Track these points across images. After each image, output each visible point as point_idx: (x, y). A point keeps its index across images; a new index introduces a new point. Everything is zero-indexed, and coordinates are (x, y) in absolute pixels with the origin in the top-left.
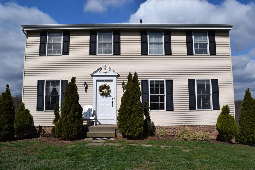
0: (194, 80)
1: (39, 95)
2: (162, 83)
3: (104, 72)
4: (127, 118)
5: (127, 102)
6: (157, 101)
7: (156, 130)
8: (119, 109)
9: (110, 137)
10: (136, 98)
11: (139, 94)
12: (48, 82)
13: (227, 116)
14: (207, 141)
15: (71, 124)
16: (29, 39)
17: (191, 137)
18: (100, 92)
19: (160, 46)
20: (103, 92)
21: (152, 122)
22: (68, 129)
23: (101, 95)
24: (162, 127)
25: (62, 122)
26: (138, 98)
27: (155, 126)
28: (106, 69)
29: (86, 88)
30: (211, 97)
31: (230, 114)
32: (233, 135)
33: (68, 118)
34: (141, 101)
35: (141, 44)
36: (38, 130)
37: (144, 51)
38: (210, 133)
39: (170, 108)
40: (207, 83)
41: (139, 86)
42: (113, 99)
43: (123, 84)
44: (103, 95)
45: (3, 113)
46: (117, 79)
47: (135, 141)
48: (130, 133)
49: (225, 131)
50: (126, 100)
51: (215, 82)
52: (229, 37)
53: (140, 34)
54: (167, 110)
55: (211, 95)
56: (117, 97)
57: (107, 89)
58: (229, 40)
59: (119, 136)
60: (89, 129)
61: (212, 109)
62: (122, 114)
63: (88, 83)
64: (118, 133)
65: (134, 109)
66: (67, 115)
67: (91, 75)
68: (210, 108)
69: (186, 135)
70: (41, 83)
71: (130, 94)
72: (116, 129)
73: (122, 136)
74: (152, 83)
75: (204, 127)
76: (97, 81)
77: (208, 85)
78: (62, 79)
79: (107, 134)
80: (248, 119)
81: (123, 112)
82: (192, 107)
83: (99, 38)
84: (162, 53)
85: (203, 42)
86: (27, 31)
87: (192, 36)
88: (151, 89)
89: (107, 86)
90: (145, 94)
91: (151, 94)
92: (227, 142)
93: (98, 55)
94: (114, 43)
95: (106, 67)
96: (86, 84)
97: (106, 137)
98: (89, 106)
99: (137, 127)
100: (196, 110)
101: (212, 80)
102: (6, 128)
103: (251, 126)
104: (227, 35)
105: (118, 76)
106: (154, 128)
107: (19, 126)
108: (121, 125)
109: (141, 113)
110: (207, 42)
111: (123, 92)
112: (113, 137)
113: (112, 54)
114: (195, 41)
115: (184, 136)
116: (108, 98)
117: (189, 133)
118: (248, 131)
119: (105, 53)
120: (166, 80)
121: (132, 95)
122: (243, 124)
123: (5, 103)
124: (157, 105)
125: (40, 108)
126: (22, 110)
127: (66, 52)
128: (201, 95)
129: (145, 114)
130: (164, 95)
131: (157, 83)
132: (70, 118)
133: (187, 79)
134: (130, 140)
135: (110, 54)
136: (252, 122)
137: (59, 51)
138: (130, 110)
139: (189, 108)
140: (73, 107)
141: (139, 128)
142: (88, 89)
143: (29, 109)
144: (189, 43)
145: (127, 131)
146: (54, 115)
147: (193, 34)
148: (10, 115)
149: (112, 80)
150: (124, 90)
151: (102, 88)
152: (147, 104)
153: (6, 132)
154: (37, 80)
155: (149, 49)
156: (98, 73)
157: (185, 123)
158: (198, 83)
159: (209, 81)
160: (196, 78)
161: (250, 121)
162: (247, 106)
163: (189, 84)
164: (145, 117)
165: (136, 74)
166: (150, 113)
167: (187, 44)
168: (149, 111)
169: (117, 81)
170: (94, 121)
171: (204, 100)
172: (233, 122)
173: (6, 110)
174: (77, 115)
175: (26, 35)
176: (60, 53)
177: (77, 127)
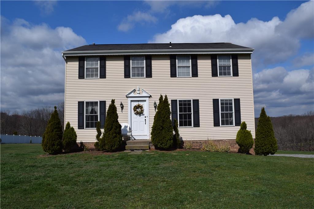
0: (218, 99)
1: (80, 114)
2: (189, 103)
3: (138, 93)
4: (160, 133)
5: (159, 120)
6: (185, 118)
7: (185, 144)
8: (152, 126)
9: (145, 150)
10: (166, 116)
11: (169, 113)
12: (87, 103)
13: (244, 132)
14: (228, 152)
15: (113, 138)
16: (68, 64)
17: (214, 149)
18: (135, 111)
19: (188, 69)
20: (137, 111)
21: (181, 137)
22: (111, 142)
23: (135, 114)
24: (189, 141)
25: (105, 137)
26: (168, 116)
27: (183, 141)
28: (139, 91)
29: (122, 108)
30: (234, 114)
31: (247, 129)
32: (249, 147)
33: (111, 133)
34: (171, 119)
35: (171, 68)
36: (79, 145)
37: (173, 74)
38: (233, 146)
39: (197, 124)
40: (230, 102)
41: (169, 106)
42: (146, 117)
43: (155, 103)
44: (137, 113)
45: (54, 130)
46: (150, 100)
47: (166, 152)
48: (162, 145)
49: (242, 144)
50: (158, 118)
51: (237, 101)
52: (251, 60)
53: (169, 59)
54: (194, 127)
55: (233, 113)
56: (150, 116)
57: (141, 109)
58: (251, 63)
59: (153, 149)
60: (127, 143)
61: (234, 125)
62: (155, 130)
63: (123, 104)
64: (151, 146)
65: (165, 126)
66: (109, 131)
67: (126, 96)
68: (232, 124)
69: (209, 147)
70: (81, 104)
71: (161, 113)
72: (150, 143)
73: (155, 148)
74: (180, 103)
75: (227, 141)
76: (132, 101)
77: (231, 104)
78: (100, 100)
79: (142, 147)
80: (262, 133)
81: (156, 128)
82: (216, 124)
83: (132, 63)
84: (190, 76)
85: (227, 65)
86: (66, 57)
87: (217, 59)
88: (179, 108)
89: (140, 106)
90: (174, 112)
91: (180, 112)
92: (245, 153)
93: (132, 78)
94: (146, 67)
95: (139, 89)
96: (121, 104)
97: (141, 150)
98: (125, 123)
99: (168, 141)
100: (220, 126)
101: (234, 99)
102: (57, 143)
103: (265, 139)
104: (249, 58)
105: (150, 97)
106: (183, 142)
107: (68, 141)
108: (155, 139)
109: (171, 129)
110: (230, 64)
111: (155, 111)
112: (147, 150)
113: (145, 77)
114: (219, 64)
115: (208, 148)
116: (142, 116)
117: (212, 146)
118: (262, 144)
119: (138, 76)
120: (193, 100)
121: (163, 114)
122: (258, 137)
123: (55, 122)
124: (185, 122)
125: (81, 127)
126: (69, 128)
127: (103, 75)
128: (224, 113)
129: (174, 130)
130: (191, 113)
131: (185, 103)
132: (112, 134)
133: (212, 99)
134: (161, 151)
135: (142, 76)
136: (266, 136)
137: (97, 75)
138: (161, 126)
139: (213, 125)
140: (114, 124)
141: (169, 141)
142: (123, 108)
143: (74, 127)
144: (214, 66)
145: (160, 144)
146: (97, 132)
147: (218, 58)
148: (60, 133)
149: (145, 101)
150: (155, 109)
151: (136, 108)
152: (176, 121)
153: (57, 147)
154: (77, 101)
155: (178, 73)
156: (132, 95)
157: (209, 137)
158: (222, 102)
159: (231, 100)
160: (220, 98)
161: (263, 135)
162: (262, 122)
163: (213, 103)
164: (174, 133)
165: (166, 96)
166: (178, 129)
167: (212, 67)
168: (178, 127)
169: (150, 102)
170: (131, 136)
171: (227, 117)
172: (249, 136)
173: (56, 128)
174: (118, 131)
175: (65, 60)
176: (98, 76)
177: (118, 141)
